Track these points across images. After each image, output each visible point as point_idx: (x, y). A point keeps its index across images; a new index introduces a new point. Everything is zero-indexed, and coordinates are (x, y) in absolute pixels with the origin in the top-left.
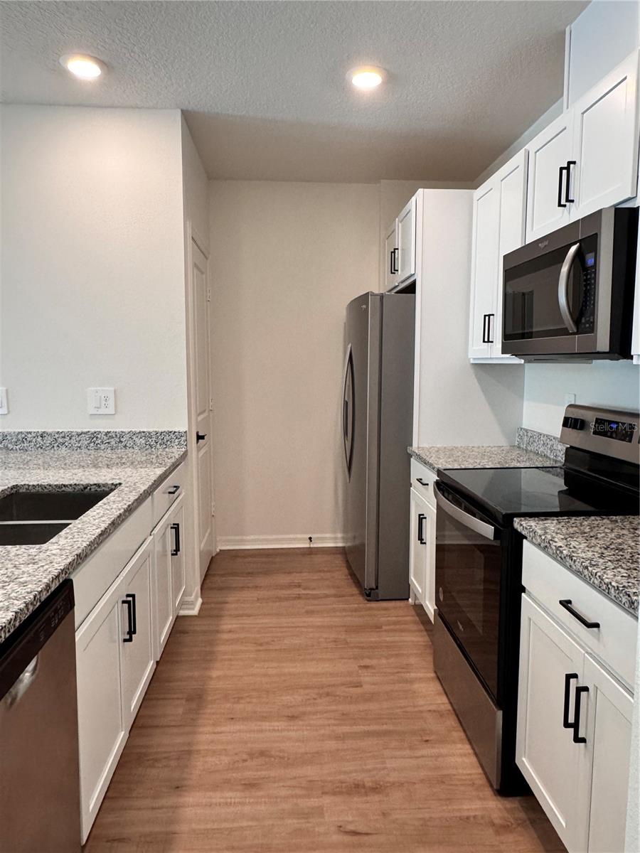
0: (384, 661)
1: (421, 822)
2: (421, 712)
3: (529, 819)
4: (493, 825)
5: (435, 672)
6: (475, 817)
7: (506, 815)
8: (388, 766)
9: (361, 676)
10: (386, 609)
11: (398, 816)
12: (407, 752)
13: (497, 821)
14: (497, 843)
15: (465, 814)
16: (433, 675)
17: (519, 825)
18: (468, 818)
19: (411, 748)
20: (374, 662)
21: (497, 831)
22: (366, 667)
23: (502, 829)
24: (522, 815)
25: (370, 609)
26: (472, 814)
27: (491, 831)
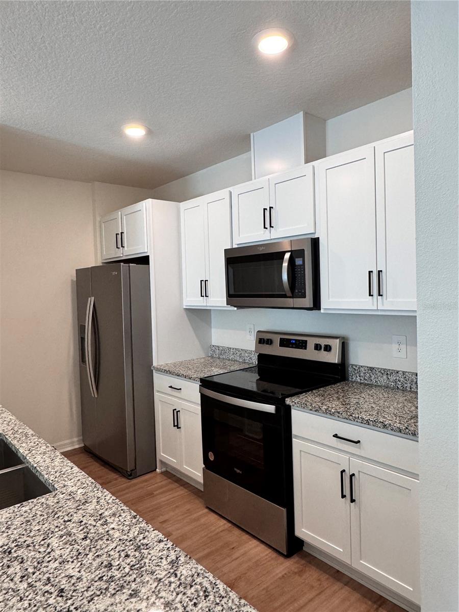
0: (172, 514)
1: (265, 591)
2: (218, 533)
3: (308, 562)
4: (296, 573)
5: (207, 508)
6: (285, 574)
7: (297, 565)
8: (226, 571)
9: (166, 528)
10: (146, 481)
11: (252, 595)
12: (229, 559)
13: (296, 570)
14: (304, 581)
15: (280, 575)
16: (206, 510)
17: (306, 567)
18: (283, 576)
19: (229, 556)
20: (166, 517)
21: (299, 575)
22: (164, 522)
23: (300, 573)
24: (303, 562)
25: (135, 485)
26: (283, 573)
27: (297, 577)
